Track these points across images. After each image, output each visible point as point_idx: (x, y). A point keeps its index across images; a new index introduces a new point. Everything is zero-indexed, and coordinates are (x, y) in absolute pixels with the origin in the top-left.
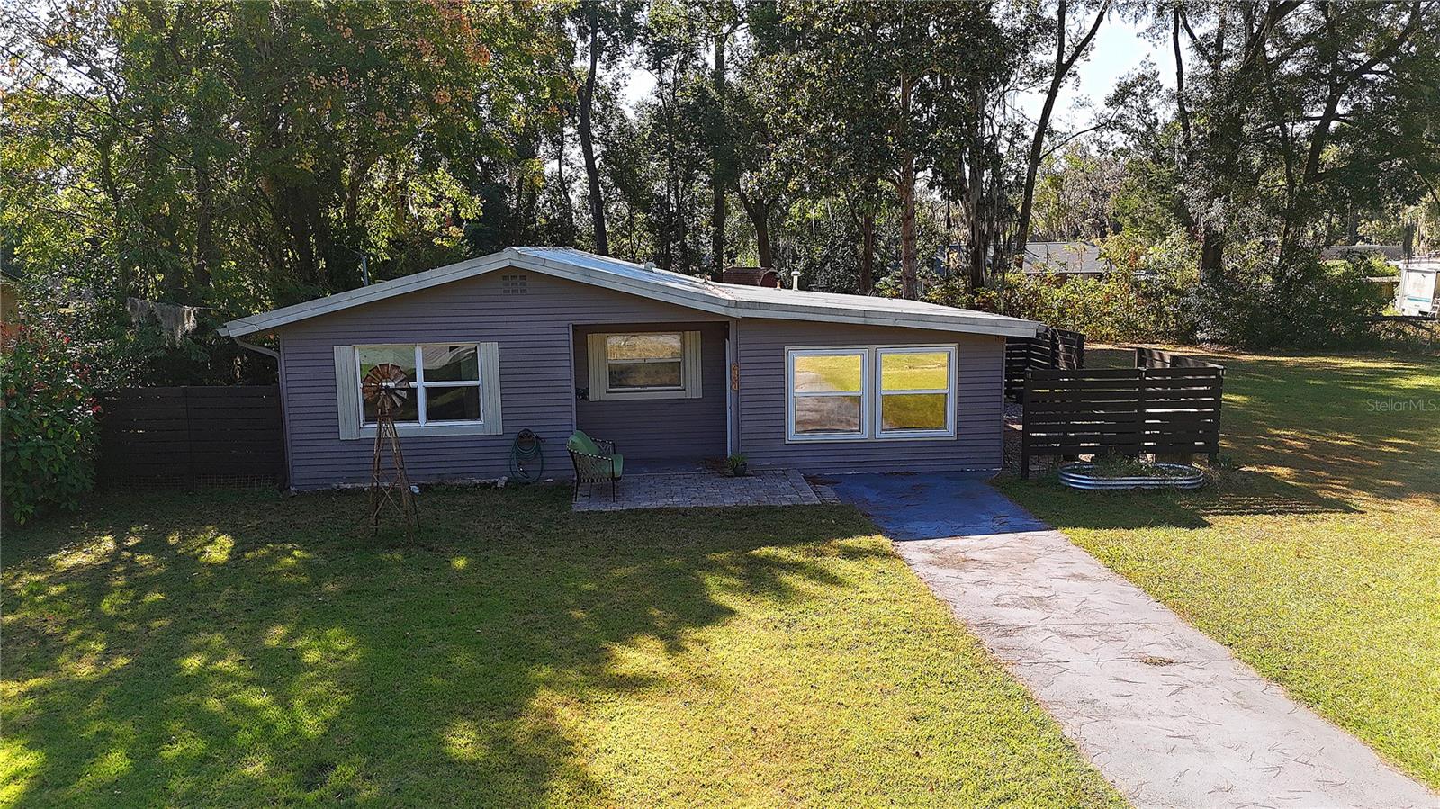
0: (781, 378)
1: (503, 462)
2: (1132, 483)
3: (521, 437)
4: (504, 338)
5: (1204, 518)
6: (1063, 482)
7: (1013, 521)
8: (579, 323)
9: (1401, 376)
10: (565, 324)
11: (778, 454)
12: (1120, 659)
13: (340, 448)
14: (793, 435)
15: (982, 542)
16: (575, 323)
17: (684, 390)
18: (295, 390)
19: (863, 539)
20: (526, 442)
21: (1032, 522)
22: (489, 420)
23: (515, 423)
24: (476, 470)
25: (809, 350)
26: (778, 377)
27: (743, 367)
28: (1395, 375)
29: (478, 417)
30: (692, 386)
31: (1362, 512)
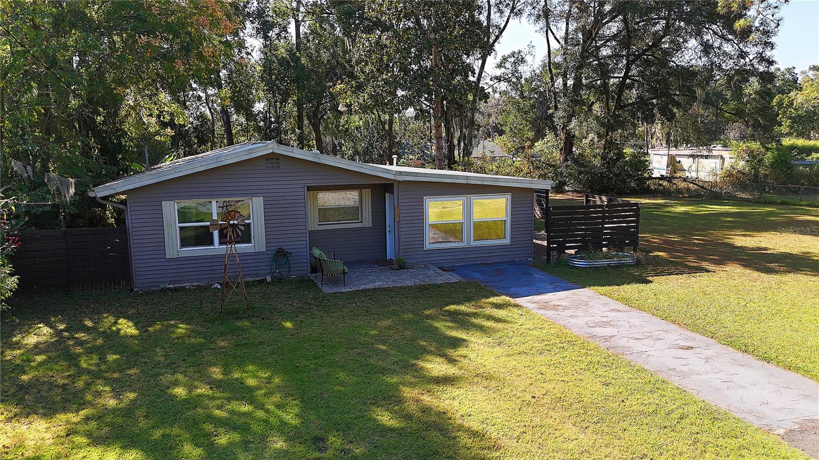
0: (421, 214)
1: (268, 267)
2: (605, 263)
3: (278, 252)
4: (266, 194)
5: (648, 278)
6: (571, 264)
7: (562, 285)
8: (311, 185)
9: (671, 206)
10: (302, 185)
11: (420, 256)
12: (670, 348)
13: (165, 263)
14: (428, 246)
15: (554, 296)
16: (308, 185)
17: (362, 222)
18: (136, 229)
19: (496, 298)
20: (280, 256)
21: (571, 284)
22: (258, 243)
23: (274, 244)
24: (250, 273)
25: (436, 198)
26: (420, 214)
27: (401, 208)
28: (668, 206)
29: (249, 241)
30: (367, 221)
31: (714, 272)
